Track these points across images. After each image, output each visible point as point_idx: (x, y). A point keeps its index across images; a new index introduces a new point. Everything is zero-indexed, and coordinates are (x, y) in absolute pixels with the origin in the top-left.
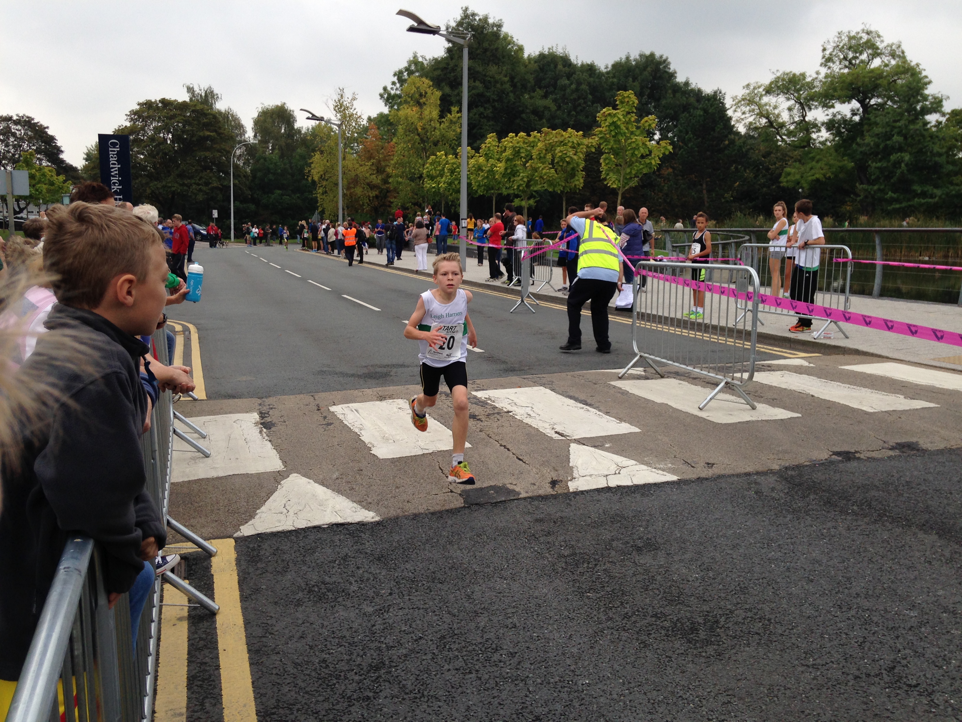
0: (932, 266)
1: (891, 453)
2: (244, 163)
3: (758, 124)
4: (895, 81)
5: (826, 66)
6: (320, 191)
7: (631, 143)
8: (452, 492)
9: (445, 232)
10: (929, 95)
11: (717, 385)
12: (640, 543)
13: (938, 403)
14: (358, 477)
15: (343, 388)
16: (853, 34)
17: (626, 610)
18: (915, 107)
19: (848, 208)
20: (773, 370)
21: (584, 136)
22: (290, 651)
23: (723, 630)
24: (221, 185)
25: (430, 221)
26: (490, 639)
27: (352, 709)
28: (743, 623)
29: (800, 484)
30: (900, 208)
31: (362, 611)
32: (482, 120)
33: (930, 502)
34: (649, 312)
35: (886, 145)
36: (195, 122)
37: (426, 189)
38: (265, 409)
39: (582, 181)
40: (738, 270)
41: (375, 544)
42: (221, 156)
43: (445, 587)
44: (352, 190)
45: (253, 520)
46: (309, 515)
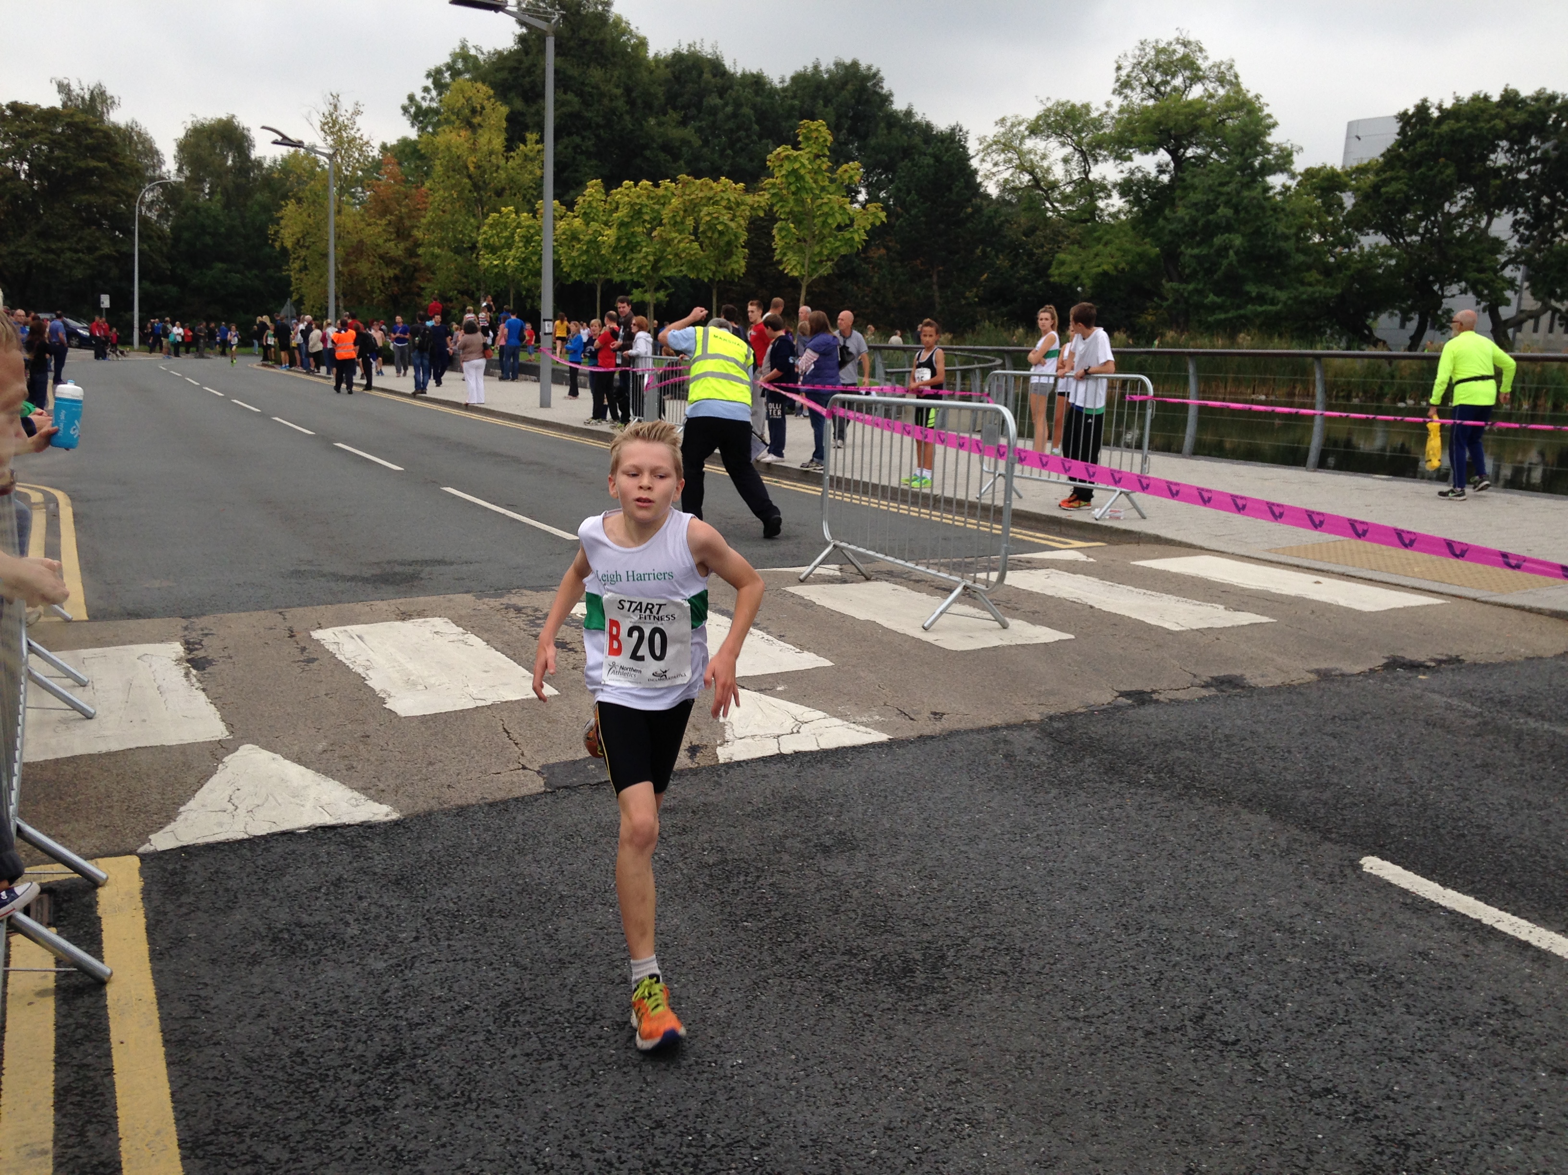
0: (1270, 409)
1: (1205, 693)
2: (158, 216)
3: (1017, 182)
4: (1223, 121)
5: (1120, 94)
6: (296, 265)
7: (821, 205)
8: (524, 768)
9: (514, 341)
10: (1272, 145)
11: (951, 591)
12: (827, 840)
13: (1273, 617)
14: (361, 747)
15: (335, 599)
16: (1162, 45)
18: (1252, 163)
19: (1149, 318)
20: (1035, 568)
21: (747, 190)
22: (238, 1039)
23: (951, 970)
24: (117, 251)
25: (490, 323)
26: (584, 1003)
27: (347, 1129)
28: (982, 958)
29: (1071, 742)
30: (1225, 320)
31: (367, 969)
32: (578, 157)
33: (1259, 766)
34: (848, 476)
35: (1208, 222)
36: (71, 144)
37: (482, 268)
38: (194, 636)
39: (743, 263)
40: (985, 411)
41: (390, 858)
42: (119, 202)
43: (510, 924)
44: (353, 266)
45: (173, 823)
46: (274, 813)
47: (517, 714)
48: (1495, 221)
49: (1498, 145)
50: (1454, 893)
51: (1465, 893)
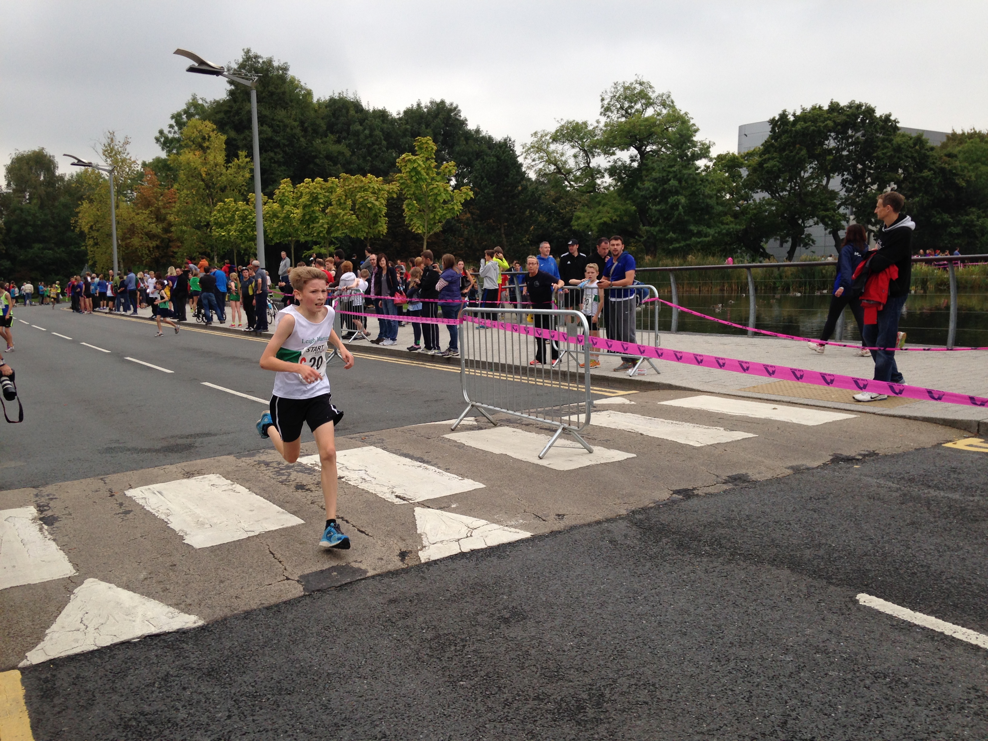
1: (725, 487)
3: (547, 170)
4: (667, 129)
5: (605, 115)
7: (433, 189)
8: (288, 579)
10: (697, 142)
11: (555, 431)
12: (506, 614)
13: (755, 433)
14: (171, 573)
16: (627, 85)
17: (505, 696)
18: (686, 153)
20: (599, 411)
21: (384, 182)
23: (610, 704)
28: (629, 693)
29: (650, 528)
30: (680, 247)
32: (273, 165)
33: (774, 535)
35: (664, 189)
37: (214, 238)
39: (385, 226)
44: (128, 241)
45: (42, 643)
46: (114, 628)
47: (277, 540)
48: (831, 180)
49: (830, 135)
50: (921, 615)
51: (928, 614)
